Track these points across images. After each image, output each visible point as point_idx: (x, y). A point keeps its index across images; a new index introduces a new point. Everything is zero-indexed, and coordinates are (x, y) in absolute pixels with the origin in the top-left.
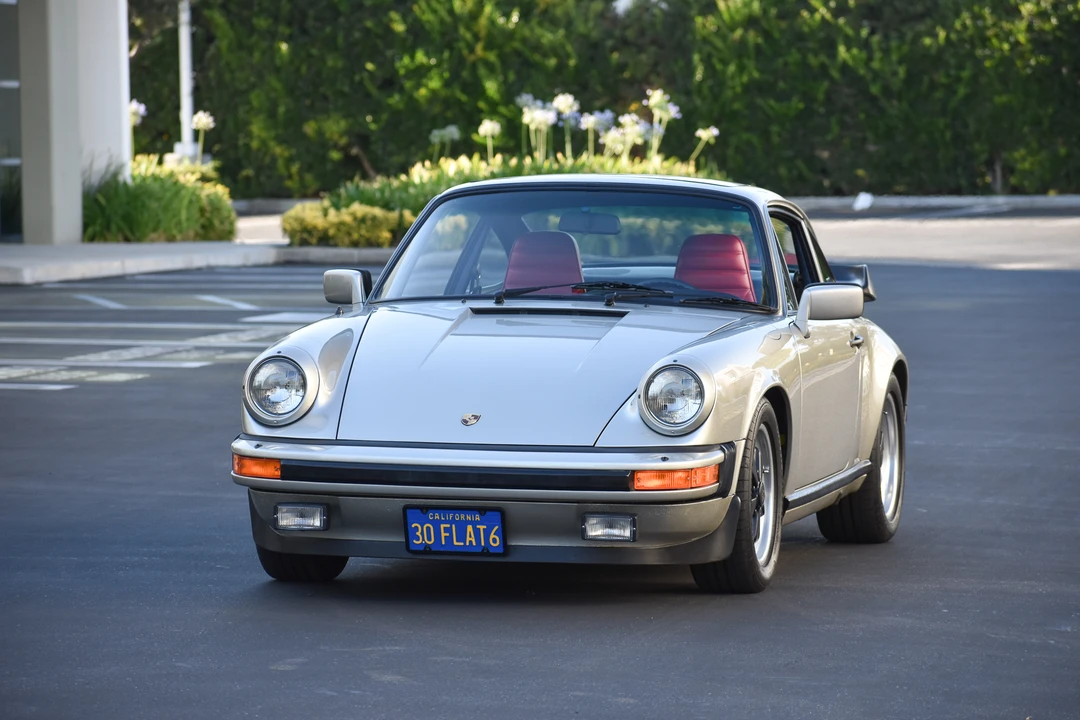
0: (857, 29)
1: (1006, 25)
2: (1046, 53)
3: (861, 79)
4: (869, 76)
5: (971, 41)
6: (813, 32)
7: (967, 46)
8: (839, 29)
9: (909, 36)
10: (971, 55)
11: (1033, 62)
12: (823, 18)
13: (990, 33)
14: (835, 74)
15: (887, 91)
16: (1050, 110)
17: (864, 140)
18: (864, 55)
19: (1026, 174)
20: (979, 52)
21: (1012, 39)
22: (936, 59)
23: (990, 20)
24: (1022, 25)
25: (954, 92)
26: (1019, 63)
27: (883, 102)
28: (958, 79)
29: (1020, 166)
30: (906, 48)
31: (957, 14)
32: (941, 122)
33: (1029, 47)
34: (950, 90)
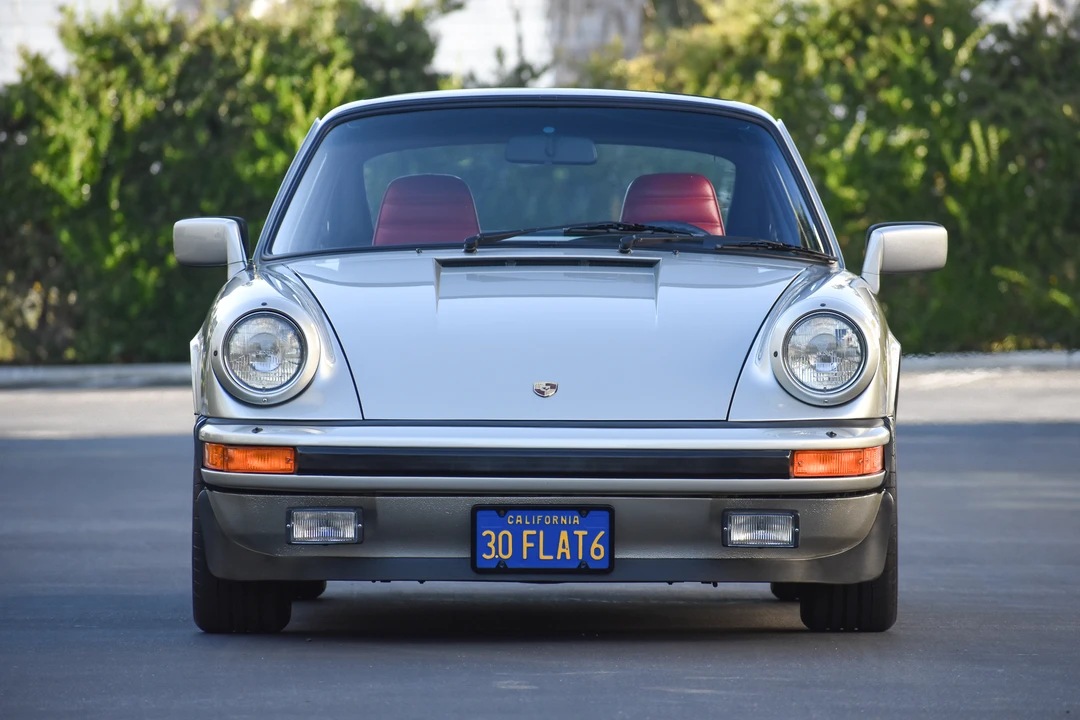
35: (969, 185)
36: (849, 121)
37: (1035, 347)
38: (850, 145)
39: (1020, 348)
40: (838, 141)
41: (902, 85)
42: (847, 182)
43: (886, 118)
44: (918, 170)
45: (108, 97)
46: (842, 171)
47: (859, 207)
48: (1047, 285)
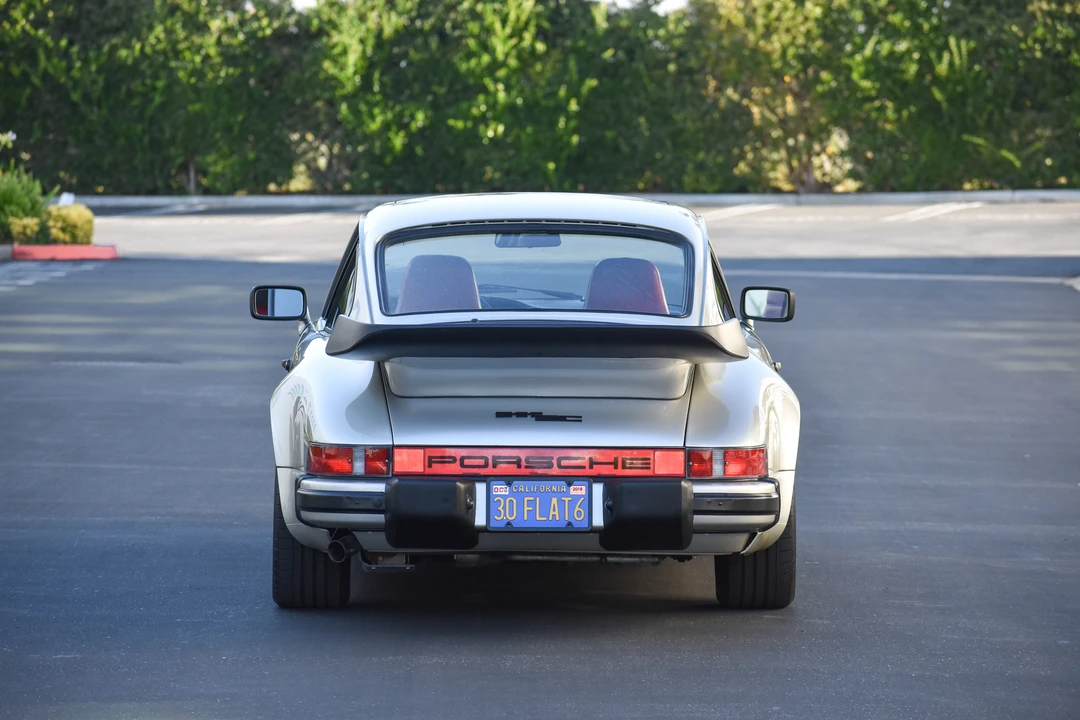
0: (57, 41)
1: (197, 40)
2: (235, 66)
3: (61, 86)
4: (70, 84)
5: (164, 53)
6: (14, 42)
7: (161, 59)
8: (39, 41)
9: (106, 48)
10: (164, 66)
11: (223, 74)
12: (23, 29)
13: (182, 46)
14: (36, 80)
15: (86, 97)
16: (240, 118)
17: (65, 144)
18: (64, 64)
19: (217, 176)
20: (173, 64)
21: (203, 52)
22: (134, 70)
23: (181, 34)
24: (211, 40)
25: (151, 100)
26: (210, 75)
27: (84, 108)
28: (154, 89)
29: (212, 169)
30: (103, 59)
31: (151, 28)
32: (139, 128)
33: (217, 60)
34: (147, 98)
35: (948, 79)
36: (867, 36)
37: (991, 188)
38: (868, 51)
39: (982, 188)
40: (860, 48)
41: (904, 11)
42: (866, 76)
43: (893, 33)
44: (913, 68)
45: (373, 16)
46: (862, 69)
47: (873, 93)
48: (1000, 145)
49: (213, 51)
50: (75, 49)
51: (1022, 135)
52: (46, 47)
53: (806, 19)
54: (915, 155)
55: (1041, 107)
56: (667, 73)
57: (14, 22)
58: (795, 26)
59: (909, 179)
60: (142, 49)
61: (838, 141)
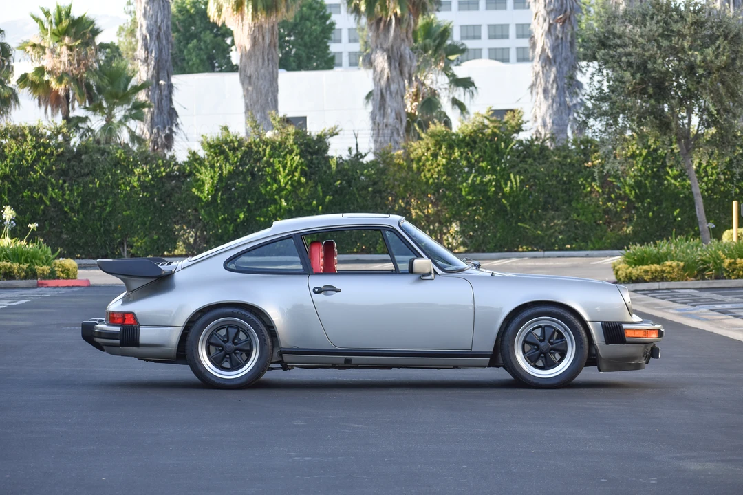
0: (57, 181)
1: (128, 179)
2: (147, 192)
3: (60, 204)
4: (64, 203)
5: (112, 186)
6: (36, 182)
7: (110, 188)
8: (48, 180)
9: (82, 183)
10: (112, 192)
11: (141, 196)
12: (40, 175)
13: (120, 182)
14: (47, 201)
15: (72, 209)
16: (150, 218)
17: (61, 233)
18: (60, 192)
20: (116, 191)
21: (131, 185)
22: (95, 194)
23: (120, 176)
24: (135, 178)
25: (105, 210)
26: (135, 197)
27: (70, 215)
28: (106, 204)
29: (135, 244)
30: (81, 190)
31: (105, 173)
32: (98, 224)
33: (139, 189)
34: (102, 209)
35: (510, 195)
36: (469, 173)
37: (533, 250)
38: (470, 181)
39: (528, 250)
40: (465, 180)
41: (487, 161)
42: (469, 193)
43: (482, 172)
44: (492, 190)
46: (467, 190)
47: (473, 202)
48: (536, 229)
49: (136, 184)
50: (67, 184)
51: (547, 223)
52: (52, 183)
53: (438, 165)
54: (494, 235)
55: (557, 209)
56: (368, 192)
57: (36, 172)
58: (433, 169)
59: (491, 246)
60: (100, 183)
61: (455, 227)
